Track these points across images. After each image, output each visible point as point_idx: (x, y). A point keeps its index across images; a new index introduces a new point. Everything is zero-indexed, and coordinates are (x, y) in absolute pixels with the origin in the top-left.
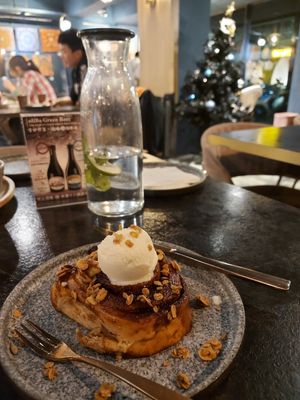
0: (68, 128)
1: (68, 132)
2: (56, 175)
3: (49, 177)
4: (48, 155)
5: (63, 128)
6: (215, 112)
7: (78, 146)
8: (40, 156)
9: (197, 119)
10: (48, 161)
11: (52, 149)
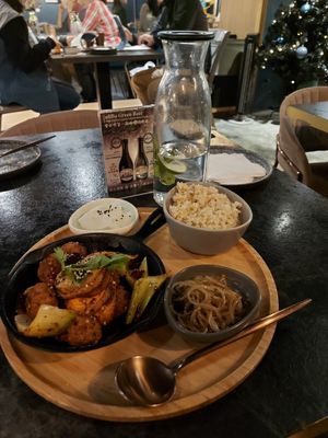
0: (140, 122)
1: (139, 125)
2: (127, 167)
3: (120, 170)
4: (121, 149)
5: (135, 122)
6: (307, 60)
7: (148, 138)
8: (114, 150)
9: (283, 68)
10: (121, 154)
11: (125, 143)
